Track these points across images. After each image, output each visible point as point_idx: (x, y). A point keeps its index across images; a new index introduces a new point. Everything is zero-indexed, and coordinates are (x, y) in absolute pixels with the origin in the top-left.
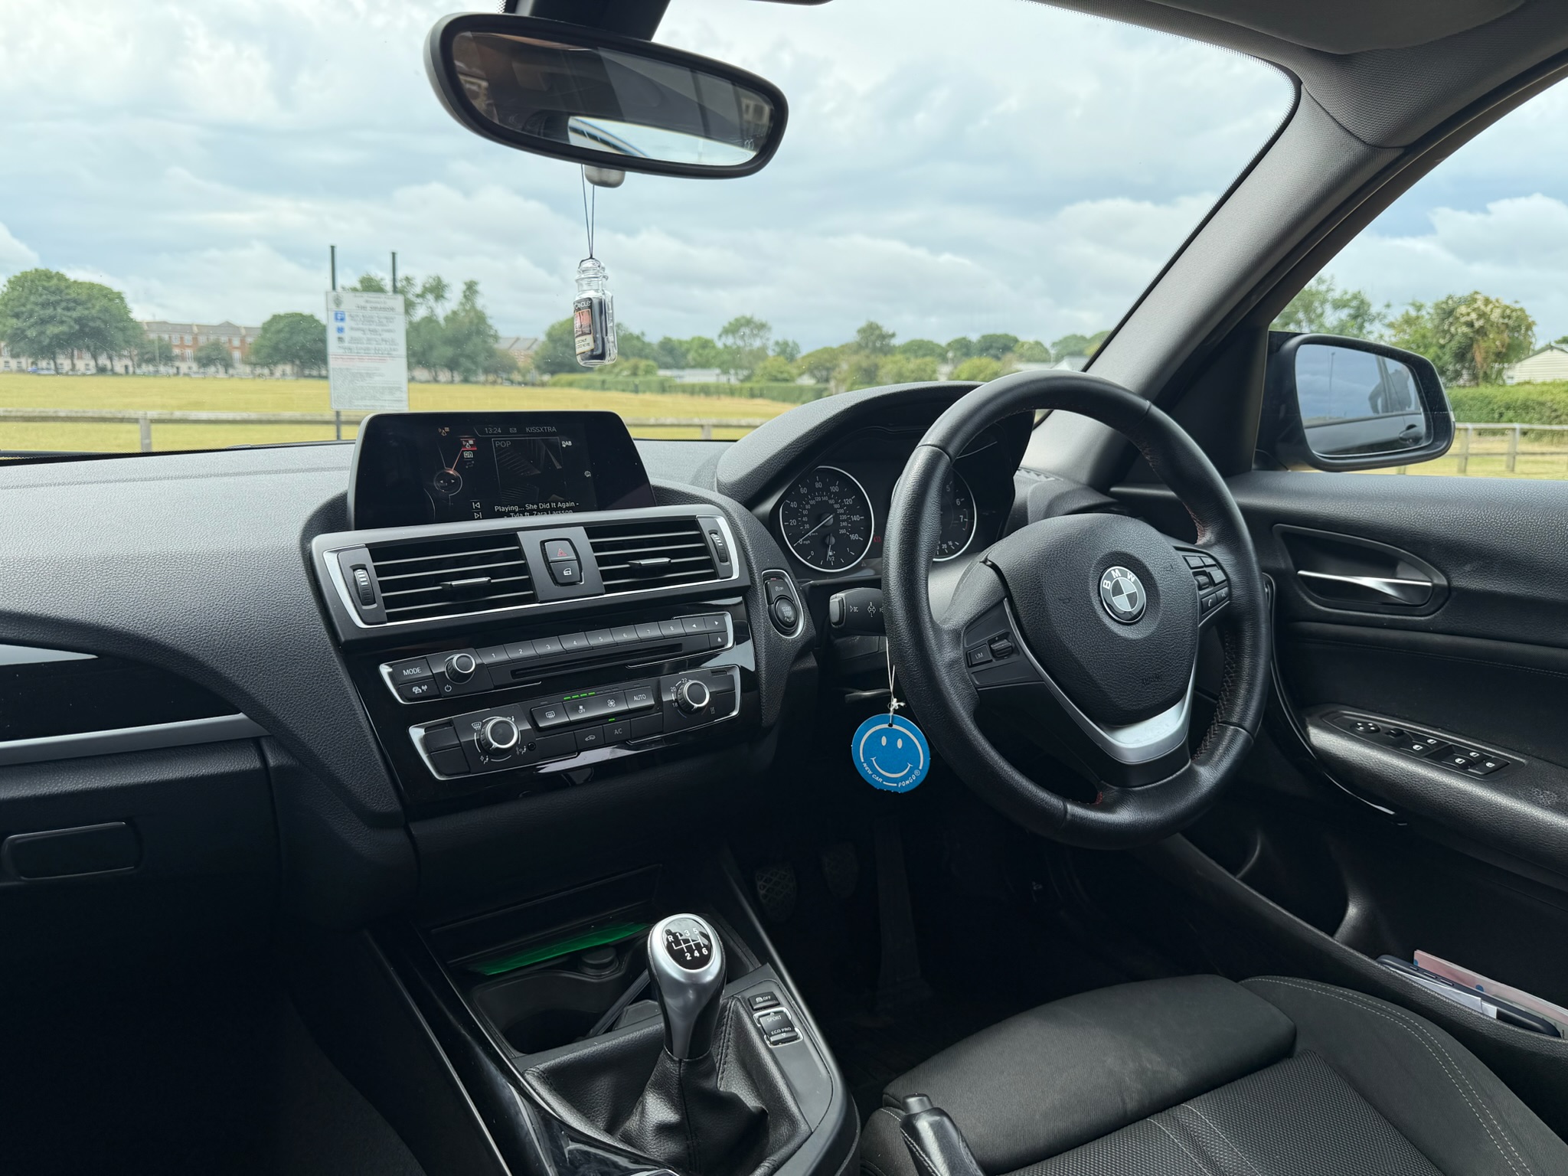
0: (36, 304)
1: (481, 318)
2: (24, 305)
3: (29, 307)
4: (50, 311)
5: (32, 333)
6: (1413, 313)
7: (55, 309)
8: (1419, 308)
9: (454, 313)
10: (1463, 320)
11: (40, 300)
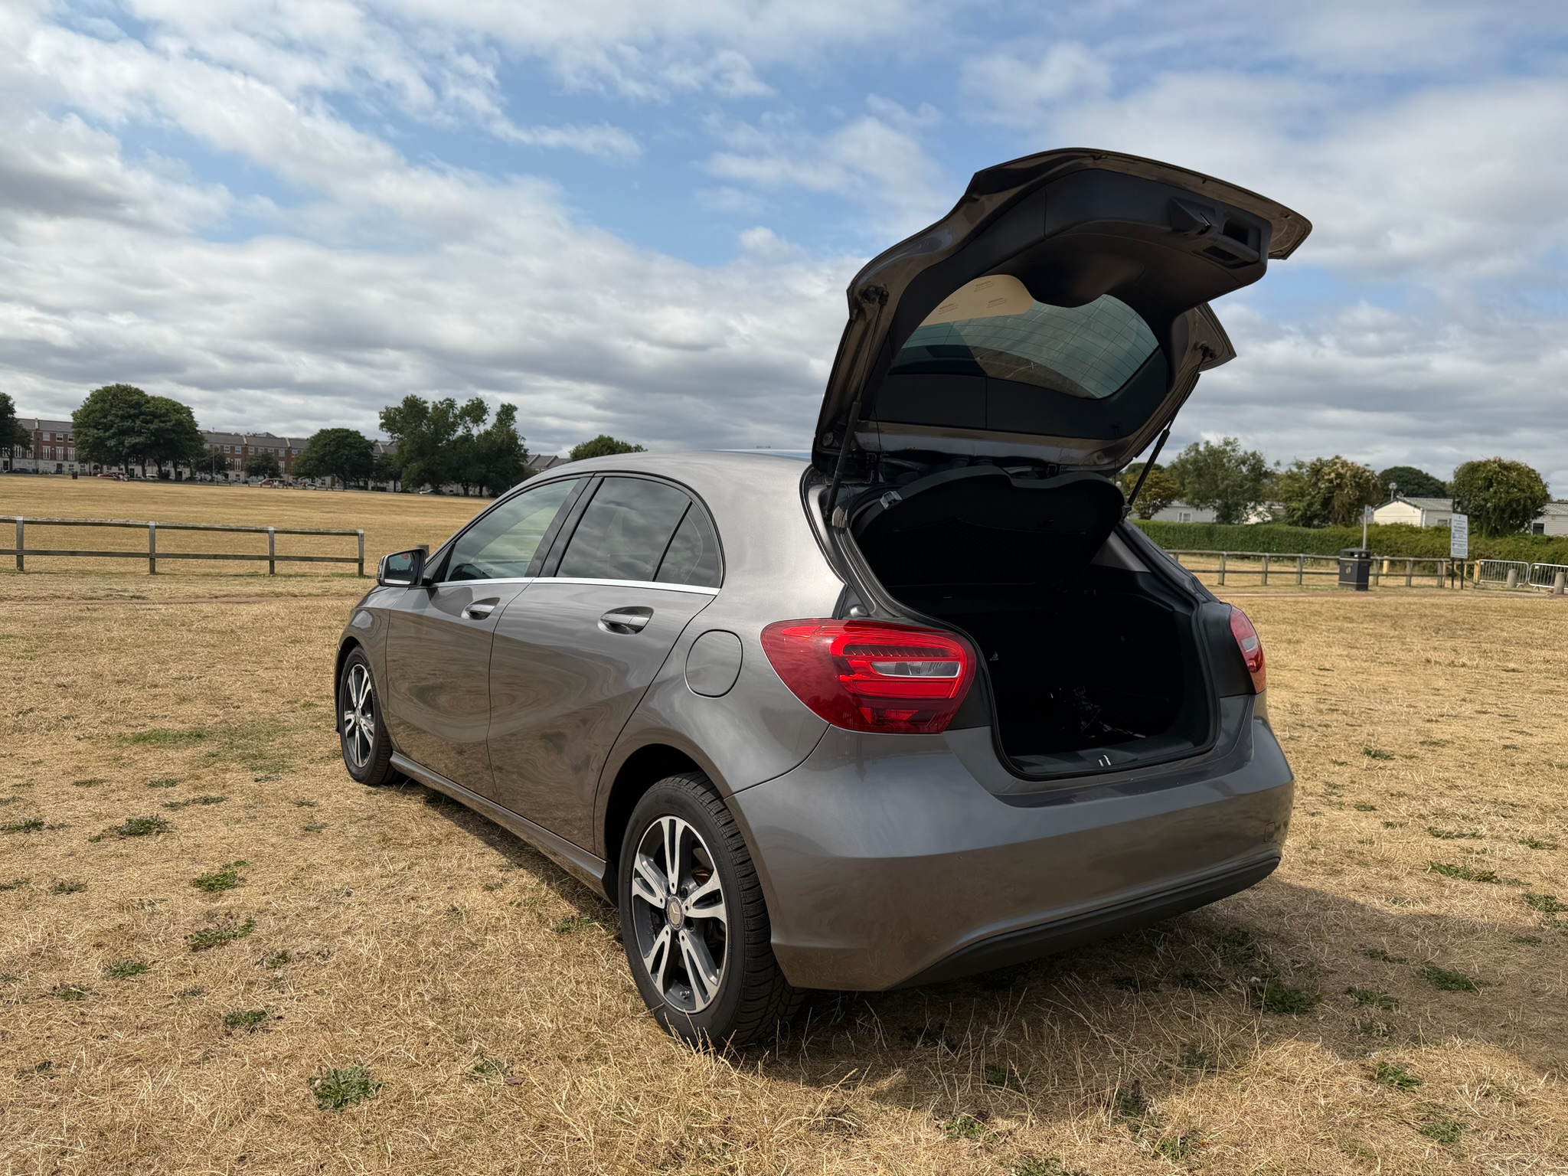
0: (116, 416)
1: (513, 438)
2: (105, 417)
3: (110, 418)
4: (128, 424)
5: (111, 443)
6: (1295, 469)
7: (134, 421)
8: (1300, 466)
9: (487, 433)
10: (1326, 477)
11: (120, 413)
